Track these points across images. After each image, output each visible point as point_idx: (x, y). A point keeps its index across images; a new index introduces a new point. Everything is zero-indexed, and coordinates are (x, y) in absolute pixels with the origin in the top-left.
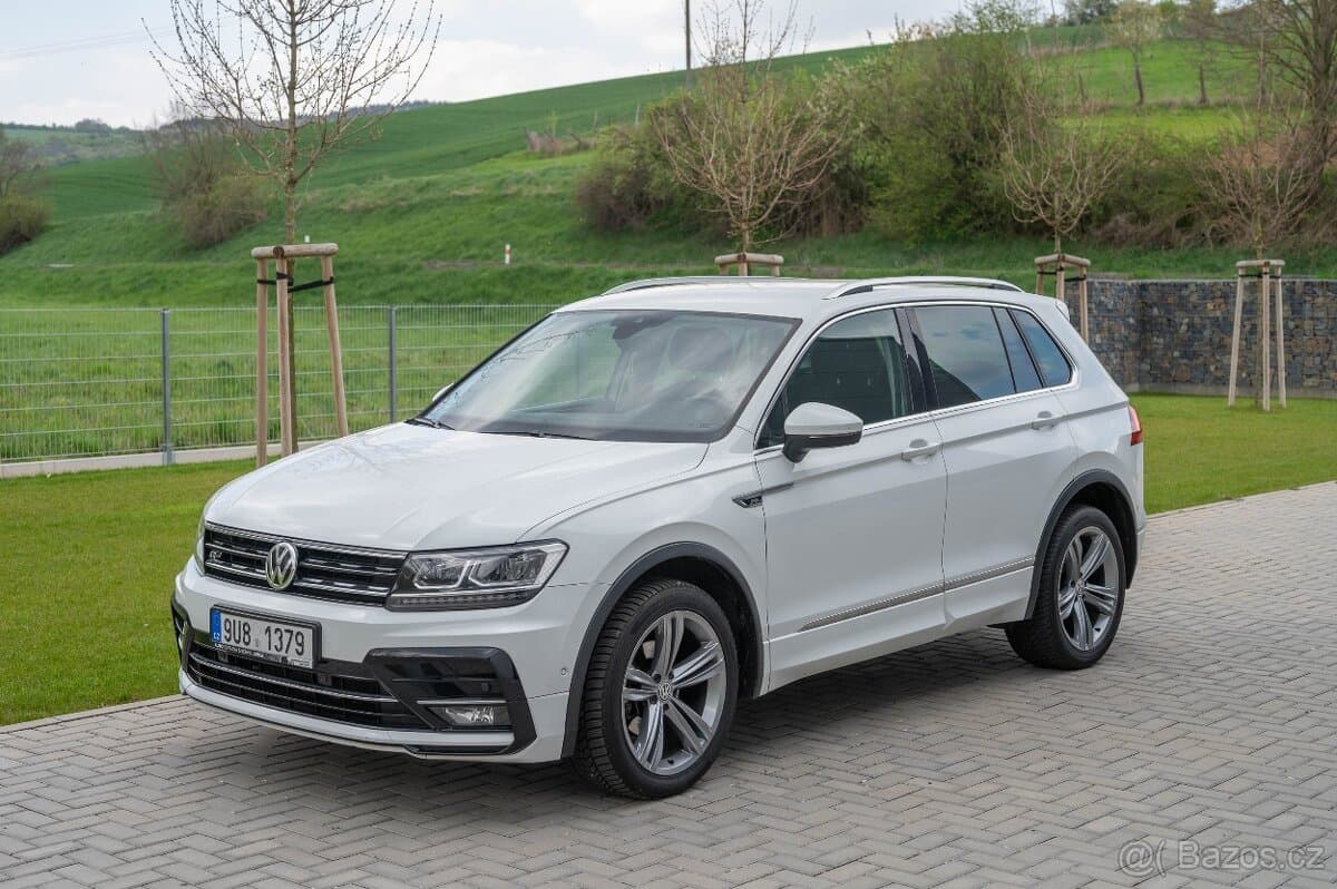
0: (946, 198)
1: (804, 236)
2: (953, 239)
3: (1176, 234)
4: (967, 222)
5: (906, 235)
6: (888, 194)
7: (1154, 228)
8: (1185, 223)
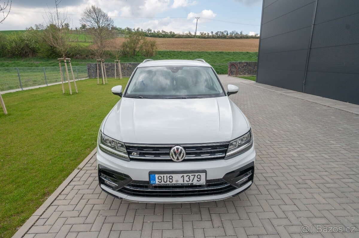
0: (50, 52)
1: (26, 57)
2: (53, 58)
3: (86, 57)
4: (54, 55)
5: (45, 57)
6: (41, 51)
7: (83, 57)
8: (87, 56)
